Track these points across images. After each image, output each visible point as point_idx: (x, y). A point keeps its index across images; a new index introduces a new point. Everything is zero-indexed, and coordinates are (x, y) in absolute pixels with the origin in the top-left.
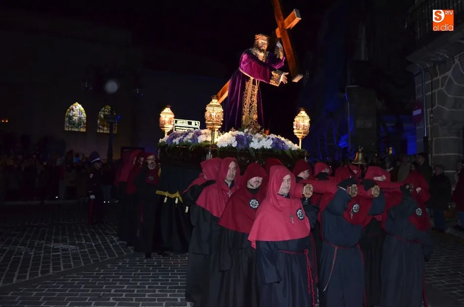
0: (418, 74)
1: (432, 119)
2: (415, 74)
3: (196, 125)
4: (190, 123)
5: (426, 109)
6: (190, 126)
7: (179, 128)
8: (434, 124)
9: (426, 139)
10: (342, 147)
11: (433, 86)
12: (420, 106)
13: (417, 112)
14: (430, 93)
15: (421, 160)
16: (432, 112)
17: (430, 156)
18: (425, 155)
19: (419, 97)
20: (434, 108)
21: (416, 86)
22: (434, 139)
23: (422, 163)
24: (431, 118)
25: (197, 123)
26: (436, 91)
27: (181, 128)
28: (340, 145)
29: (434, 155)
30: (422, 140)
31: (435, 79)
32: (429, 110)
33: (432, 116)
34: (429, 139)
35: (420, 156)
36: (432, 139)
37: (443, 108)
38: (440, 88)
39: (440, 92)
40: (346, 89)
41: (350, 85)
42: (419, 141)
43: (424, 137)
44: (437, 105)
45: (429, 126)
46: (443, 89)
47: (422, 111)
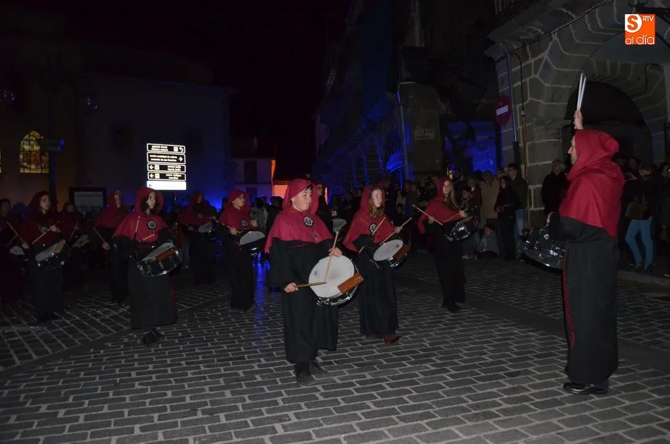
0: (502, 58)
1: (523, 118)
2: (496, 59)
3: (179, 151)
4: (171, 149)
5: (515, 105)
6: (171, 153)
7: (154, 156)
8: (527, 125)
9: (516, 145)
10: (391, 171)
11: (522, 74)
12: (506, 101)
13: (502, 111)
14: (519, 83)
15: (513, 174)
16: (523, 108)
17: (523, 167)
18: (516, 165)
19: (503, 90)
20: (525, 103)
21: (499, 76)
22: (528, 144)
23: (514, 178)
24: (522, 116)
25: (181, 149)
26: (528, 80)
27: (158, 156)
28: (389, 167)
29: (528, 165)
30: (512, 147)
31: (527, 63)
32: (518, 106)
33: (523, 113)
34: (521, 145)
36: (525, 144)
37: (539, 103)
38: (533, 76)
39: (534, 81)
40: (399, 87)
41: (404, 81)
42: (507, 148)
43: (514, 143)
44: (529, 98)
45: (520, 127)
46: (537, 76)
47: (510, 109)
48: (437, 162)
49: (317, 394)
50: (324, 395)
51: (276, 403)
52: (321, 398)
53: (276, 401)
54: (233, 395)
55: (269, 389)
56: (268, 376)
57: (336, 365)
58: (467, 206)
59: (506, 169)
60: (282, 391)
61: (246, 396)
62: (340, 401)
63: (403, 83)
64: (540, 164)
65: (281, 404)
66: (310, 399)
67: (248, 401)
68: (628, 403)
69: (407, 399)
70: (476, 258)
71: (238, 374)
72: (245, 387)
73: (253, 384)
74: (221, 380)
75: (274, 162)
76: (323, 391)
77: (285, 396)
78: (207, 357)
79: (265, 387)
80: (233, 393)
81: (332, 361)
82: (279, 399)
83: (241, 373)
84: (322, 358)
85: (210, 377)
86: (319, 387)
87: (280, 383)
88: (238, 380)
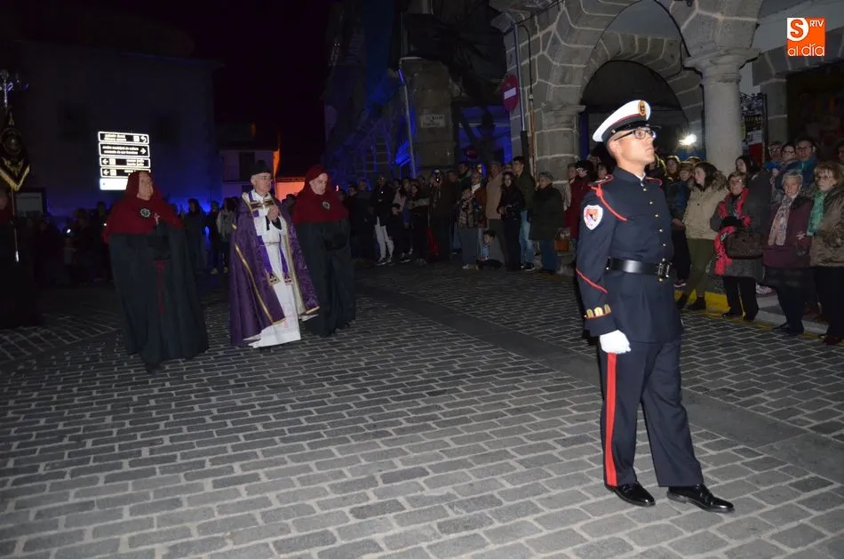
0: (508, 32)
1: (532, 103)
2: (504, 31)
3: (141, 141)
4: (130, 138)
5: (523, 86)
6: (130, 143)
7: (108, 147)
8: (536, 111)
9: (524, 134)
10: (402, 165)
11: (530, 51)
12: (514, 82)
13: (510, 94)
14: (527, 61)
15: (519, 169)
16: (531, 91)
17: (531, 160)
18: (524, 159)
19: (511, 68)
20: (534, 85)
21: (507, 52)
22: (536, 133)
23: (519, 174)
24: (530, 100)
25: (143, 138)
26: (536, 57)
27: (114, 148)
28: (398, 160)
29: (537, 158)
30: (519, 137)
31: (534, 37)
32: (527, 88)
33: (531, 97)
34: (529, 135)
35: (517, 162)
36: (533, 134)
37: (547, 84)
38: (541, 52)
39: (542, 58)
40: (401, 63)
41: (407, 56)
42: (515, 138)
43: (522, 132)
44: (538, 79)
45: (528, 113)
46: (545, 53)
47: (518, 91)
58: (470, 206)
63: (406, 58)
64: (549, 157)
70: (477, 268)
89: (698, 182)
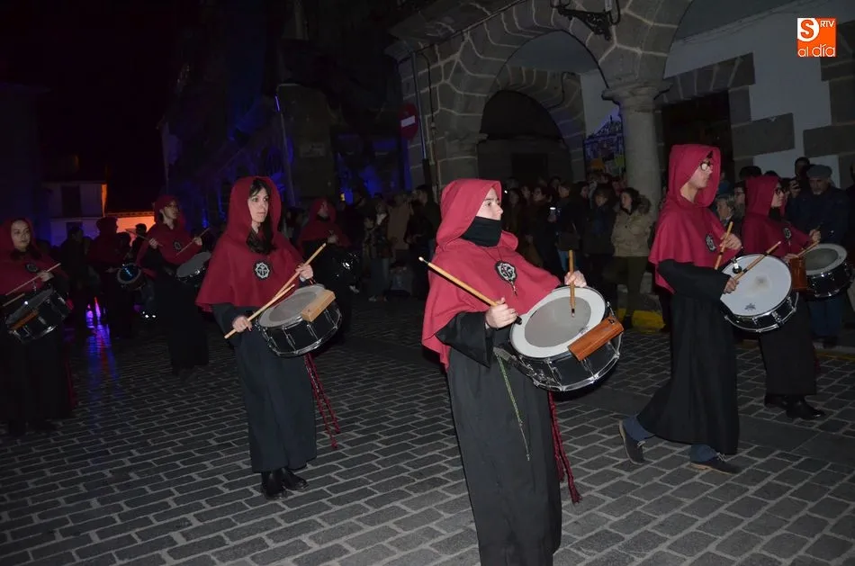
0: (405, 60)
1: (433, 131)
2: (400, 59)
5: (423, 115)
8: (437, 139)
9: (426, 162)
11: (431, 78)
12: (412, 110)
13: (408, 122)
14: (427, 89)
15: (423, 198)
16: (432, 119)
17: (434, 189)
18: (426, 188)
19: (409, 96)
20: (435, 113)
21: (403, 81)
22: (439, 162)
23: (424, 202)
24: (432, 129)
26: (437, 85)
30: (421, 165)
31: (435, 66)
32: (427, 117)
33: (433, 125)
34: (432, 163)
36: (436, 162)
37: (450, 113)
38: (443, 81)
39: (444, 87)
40: (277, 89)
41: (285, 82)
42: (416, 167)
43: (424, 160)
44: (439, 108)
45: (430, 142)
46: (448, 82)
47: (417, 119)
48: (329, 184)
49: (220, 487)
50: (230, 486)
51: (166, 505)
52: (227, 491)
53: (166, 503)
54: (102, 504)
55: (153, 488)
56: (146, 472)
57: (237, 446)
58: (373, 237)
59: (415, 192)
60: (172, 489)
61: (122, 503)
62: (251, 490)
63: (284, 85)
65: (174, 506)
66: (212, 494)
67: (127, 509)
68: (580, 448)
69: (336, 477)
71: (103, 475)
72: (117, 491)
73: (128, 486)
74: (81, 486)
75: (104, 187)
76: (226, 481)
77: (177, 494)
78: (52, 458)
79: (146, 487)
80: (102, 502)
81: (230, 441)
82: (169, 500)
83: (107, 472)
84: (217, 440)
85: (63, 484)
86: (221, 477)
87: (166, 479)
88: (105, 483)
89: (625, 207)
